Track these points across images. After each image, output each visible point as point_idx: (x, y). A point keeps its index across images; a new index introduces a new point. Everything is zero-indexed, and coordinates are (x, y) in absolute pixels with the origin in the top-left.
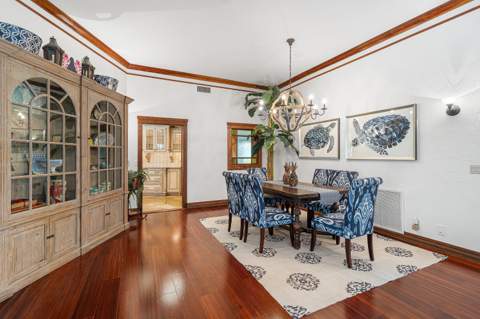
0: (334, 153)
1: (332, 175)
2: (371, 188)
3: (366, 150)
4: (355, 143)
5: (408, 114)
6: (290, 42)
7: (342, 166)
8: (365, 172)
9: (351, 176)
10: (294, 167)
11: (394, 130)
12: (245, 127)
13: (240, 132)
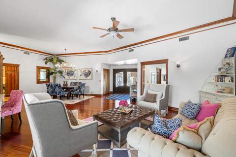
0: (76, 78)
1: (75, 83)
2: (84, 85)
3: (83, 77)
4: (81, 75)
5: (91, 70)
6: (65, 49)
7: (78, 81)
8: (83, 82)
9: (80, 83)
10: (67, 82)
11: (88, 74)
12: (43, 68)
13: (41, 70)
